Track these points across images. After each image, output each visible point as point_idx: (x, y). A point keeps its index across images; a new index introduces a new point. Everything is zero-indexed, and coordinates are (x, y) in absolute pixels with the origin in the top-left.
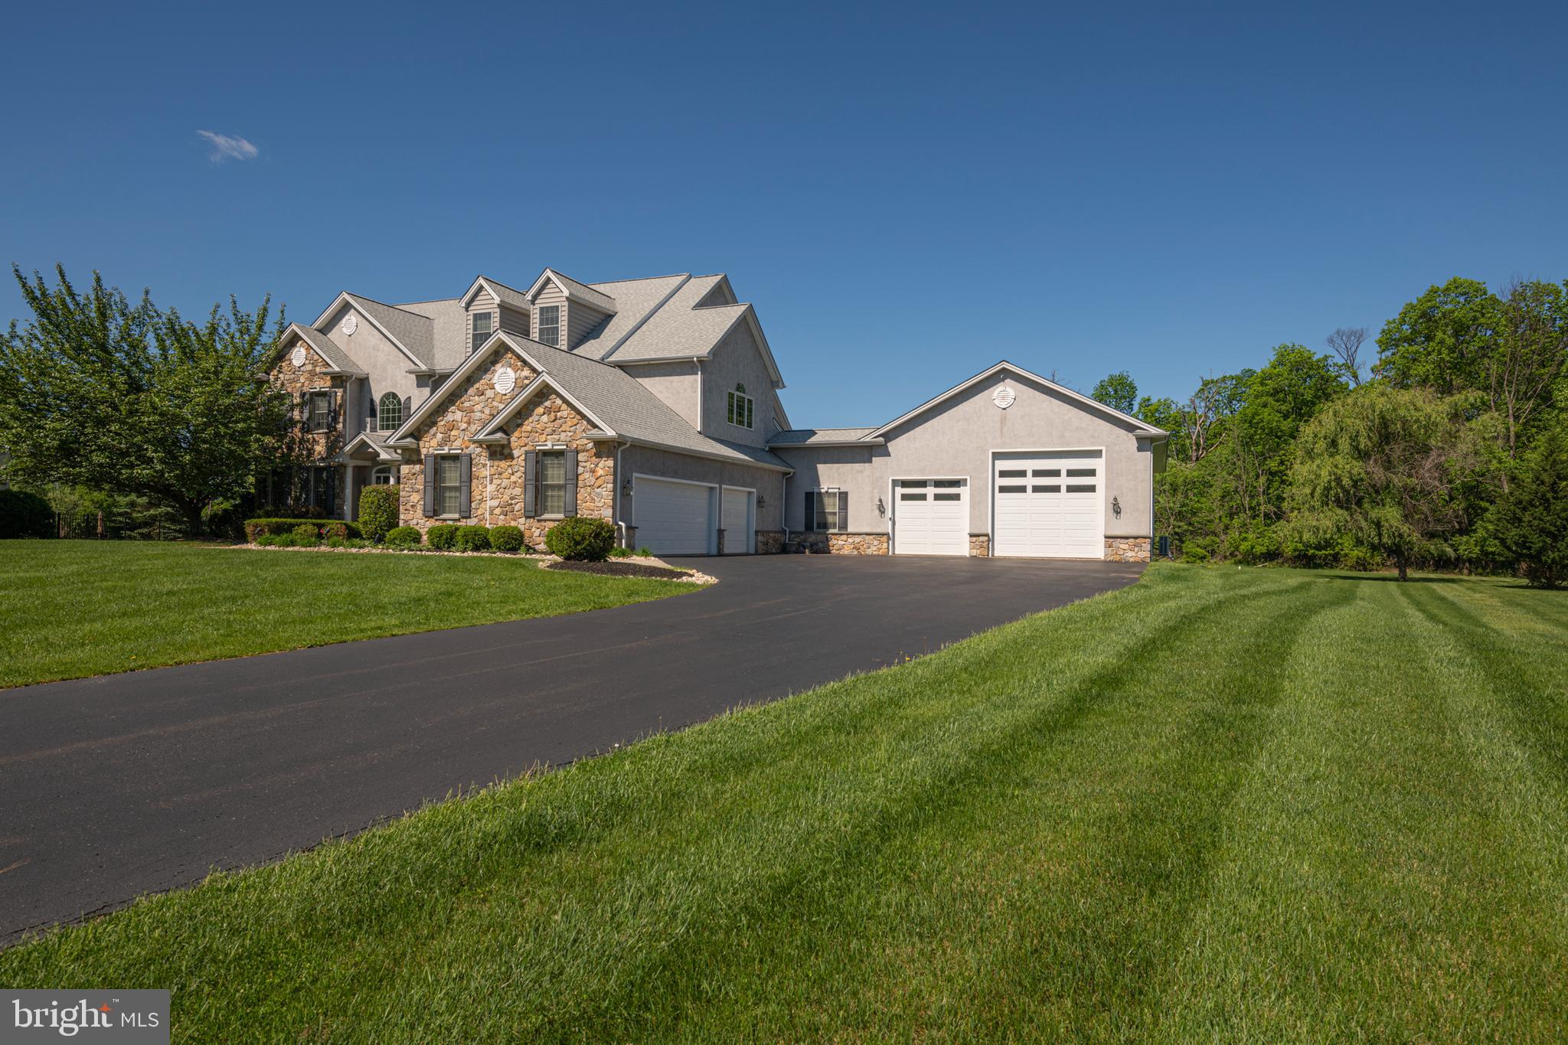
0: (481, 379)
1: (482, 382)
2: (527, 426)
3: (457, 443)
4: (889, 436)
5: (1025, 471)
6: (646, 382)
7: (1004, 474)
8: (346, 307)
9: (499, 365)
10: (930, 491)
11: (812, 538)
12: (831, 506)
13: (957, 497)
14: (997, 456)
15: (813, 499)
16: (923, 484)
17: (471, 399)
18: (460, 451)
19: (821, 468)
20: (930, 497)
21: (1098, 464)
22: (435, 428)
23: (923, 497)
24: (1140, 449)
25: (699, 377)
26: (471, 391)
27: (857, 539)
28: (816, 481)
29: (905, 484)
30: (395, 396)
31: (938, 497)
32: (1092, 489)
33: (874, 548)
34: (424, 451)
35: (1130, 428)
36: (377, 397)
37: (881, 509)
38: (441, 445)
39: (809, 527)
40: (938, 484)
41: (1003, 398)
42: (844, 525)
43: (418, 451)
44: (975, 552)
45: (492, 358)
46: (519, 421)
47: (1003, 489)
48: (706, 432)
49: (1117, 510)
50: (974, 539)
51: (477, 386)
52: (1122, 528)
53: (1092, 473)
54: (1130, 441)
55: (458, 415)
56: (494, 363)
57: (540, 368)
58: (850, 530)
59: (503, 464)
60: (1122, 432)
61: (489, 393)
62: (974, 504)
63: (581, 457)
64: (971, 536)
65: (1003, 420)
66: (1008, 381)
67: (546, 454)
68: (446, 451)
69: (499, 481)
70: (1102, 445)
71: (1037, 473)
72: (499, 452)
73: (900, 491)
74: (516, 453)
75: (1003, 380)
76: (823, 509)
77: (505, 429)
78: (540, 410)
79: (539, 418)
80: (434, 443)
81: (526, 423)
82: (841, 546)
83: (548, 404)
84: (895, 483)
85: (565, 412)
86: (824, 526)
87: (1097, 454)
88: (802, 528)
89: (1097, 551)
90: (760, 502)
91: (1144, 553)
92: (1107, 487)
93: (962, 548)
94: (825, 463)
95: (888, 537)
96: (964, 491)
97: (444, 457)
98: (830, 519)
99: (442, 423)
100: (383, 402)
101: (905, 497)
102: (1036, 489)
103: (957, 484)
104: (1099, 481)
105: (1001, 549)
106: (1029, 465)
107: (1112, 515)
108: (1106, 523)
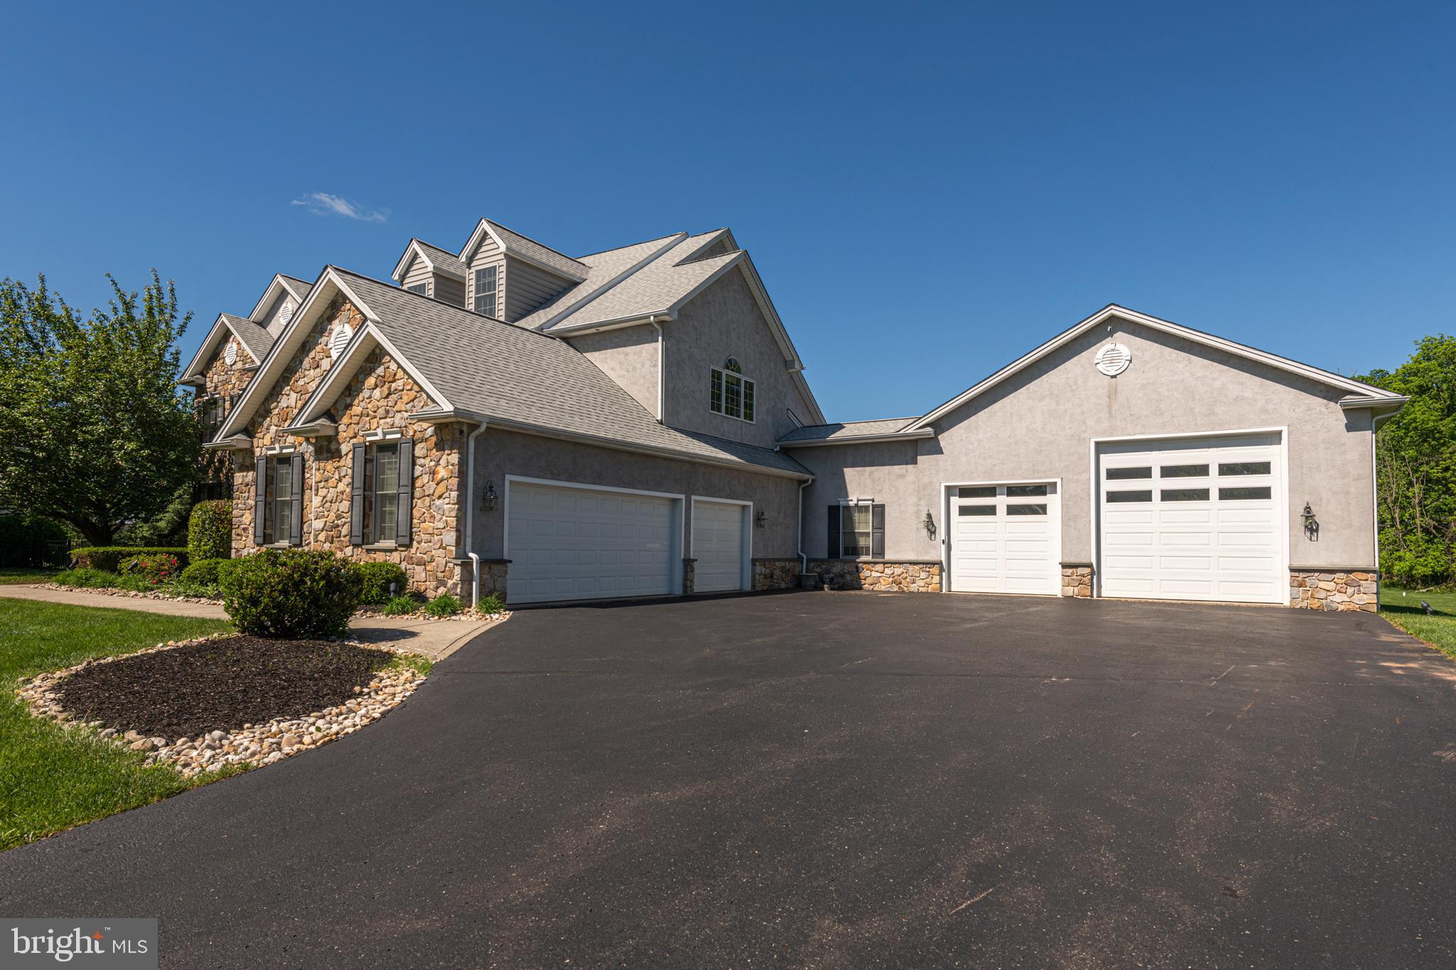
0: (317, 344)
1: (318, 348)
3: (290, 438)
4: (940, 425)
5: (1150, 469)
6: (595, 357)
7: (1114, 474)
8: (284, 294)
9: (337, 321)
10: (1001, 501)
11: (837, 568)
12: (864, 525)
13: (1042, 509)
14: (1102, 448)
15: (839, 516)
16: (990, 491)
17: (303, 374)
18: (292, 450)
19: (849, 473)
20: (1002, 510)
21: (1276, 455)
22: (269, 419)
23: (991, 510)
24: (1350, 428)
25: (659, 345)
26: (306, 362)
27: (898, 570)
28: (842, 490)
29: (965, 492)
31: (1012, 510)
32: (1264, 493)
33: (921, 583)
34: (257, 452)
35: (1332, 394)
37: (931, 527)
38: (273, 443)
39: (833, 553)
40: (1012, 491)
41: (1112, 361)
42: (880, 551)
43: (251, 453)
44: (1070, 591)
45: (328, 313)
46: (348, 400)
47: (1114, 497)
48: (671, 421)
49: (1311, 526)
50: (1069, 571)
51: (312, 354)
52: (1319, 554)
53: (1264, 468)
54: (1334, 415)
55: (291, 398)
56: (331, 319)
57: (371, 319)
58: (889, 556)
59: (330, 466)
60: (1317, 402)
62: (1067, 521)
63: (419, 450)
64: (1065, 566)
65: (1112, 394)
66: (1119, 335)
67: (377, 447)
68: (278, 451)
69: (325, 491)
70: (1282, 424)
71: (1168, 472)
72: (327, 449)
73: (956, 502)
74: (344, 448)
75: (1111, 334)
76: (853, 528)
77: (331, 414)
78: (371, 381)
79: (371, 395)
81: (356, 402)
82: (876, 579)
83: (380, 371)
84: (950, 491)
85: (400, 382)
86: (854, 551)
87: (1274, 438)
88: (824, 554)
89: (1279, 593)
90: (759, 519)
91: (1365, 596)
92: (1291, 489)
93: (1052, 585)
94: (853, 466)
95: (942, 567)
96: (1052, 501)
97: (276, 460)
98: (862, 542)
99: (276, 411)
101: (964, 511)
102: (1168, 496)
103: (1040, 490)
104: (1277, 480)
105: (1113, 587)
106: (1155, 459)
107: (1303, 535)
108: (1293, 547)
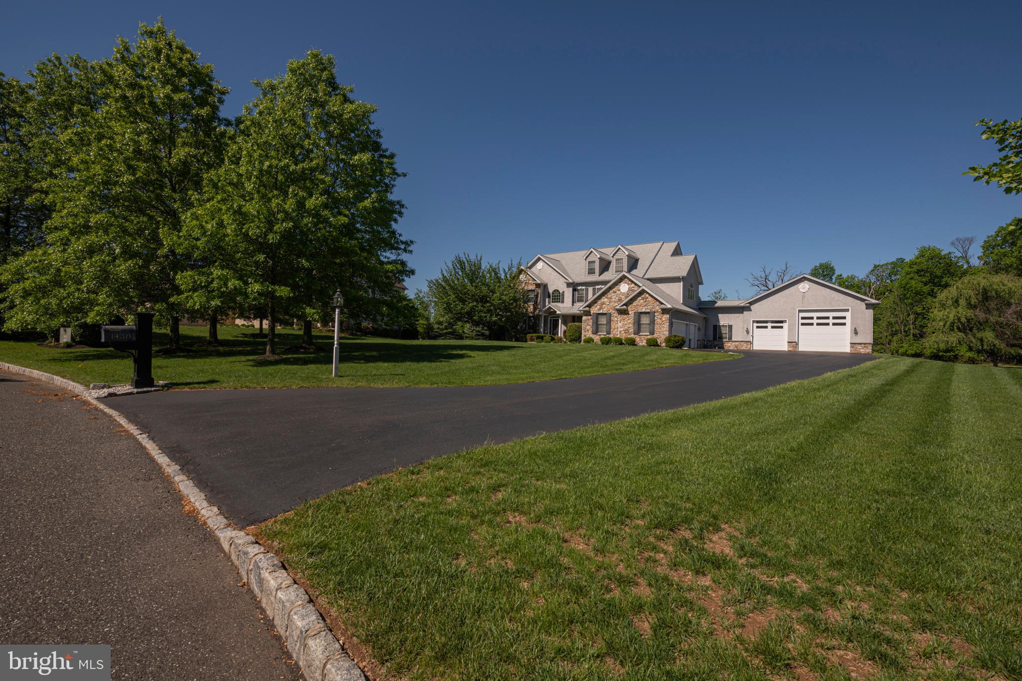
1: (616, 288)
2: (635, 304)
3: (606, 309)
4: (751, 303)
5: (813, 317)
6: (660, 285)
7: (803, 318)
8: (539, 259)
9: (622, 283)
10: (769, 325)
11: (716, 343)
12: (725, 331)
13: (782, 327)
14: (800, 311)
15: (717, 328)
16: (766, 322)
17: (609, 295)
18: (607, 312)
19: (720, 316)
20: (769, 327)
21: (848, 315)
22: (596, 304)
23: (766, 327)
24: (867, 309)
25: (682, 283)
26: (611, 292)
27: (737, 343)
28: (718, 320)
29: (758, 322)
30: (558, 291)
31: (773, 327)
32: (844, 324)
33: (744, 347)
34: (592, 312)
35: (863, 300)
36: (551, 291)
37: (748, 332)
38: (599, 310)
39: (715, 338)
40: (773, 322)
41: (804, 288)
42: (730, 338)
43: (590, 312)
44: (790, 349)
46: (632, 302)
47: (802, 324)
48: (684, 304)
49: (856, 333)
50: (790, 344)
51: (614, 289)
52: (858, 340)
53: (844, 318)
54: (863, 306)
55: (606, 300)
56: (620, 282)
57: (641, 285)
58: (733, 340)
59: (625, 316)
60: (859, 302)
61: (618, 292)
62: (790, 330)
63: (656, 314)
64: (788, 342)
65: (803, 297)
66: (806, 281)
67: (641, 313)
68: (601, 312)
69: (622, 322)
70: (850, 307)
71: (818, 318)
72: (623, 312)
73: (755, 325)
74: (630, 313)
75: (804, 281)
76: (721, 331)
77: (626, 304)
78: (640, 298)
79: (640, 301)
80: (596, 309)
81: (634, 302)
82: (728, 345)
83: (643, 296)
84: (754, 322)
85: (650, 299)
86: (721, 338)
87: (847, 310)
88: (712, 339)
89: (847, 349)
90: (699, 329)
91: (869, 350)
92: (851, 324)
93: (785, 347)
94: (722, 313)
95: (751, 343)
96: (785, 325)
97: (599, 314)
98: (724, 335)
99: (600, 302)
100: (553, 293)
101: (758, 327)
102: (818, 324)
103: (782, 322)
104: (848, 321)
105: (803, 348)
106: (815, 315)
107: (854, 335)
108: (851, 338)
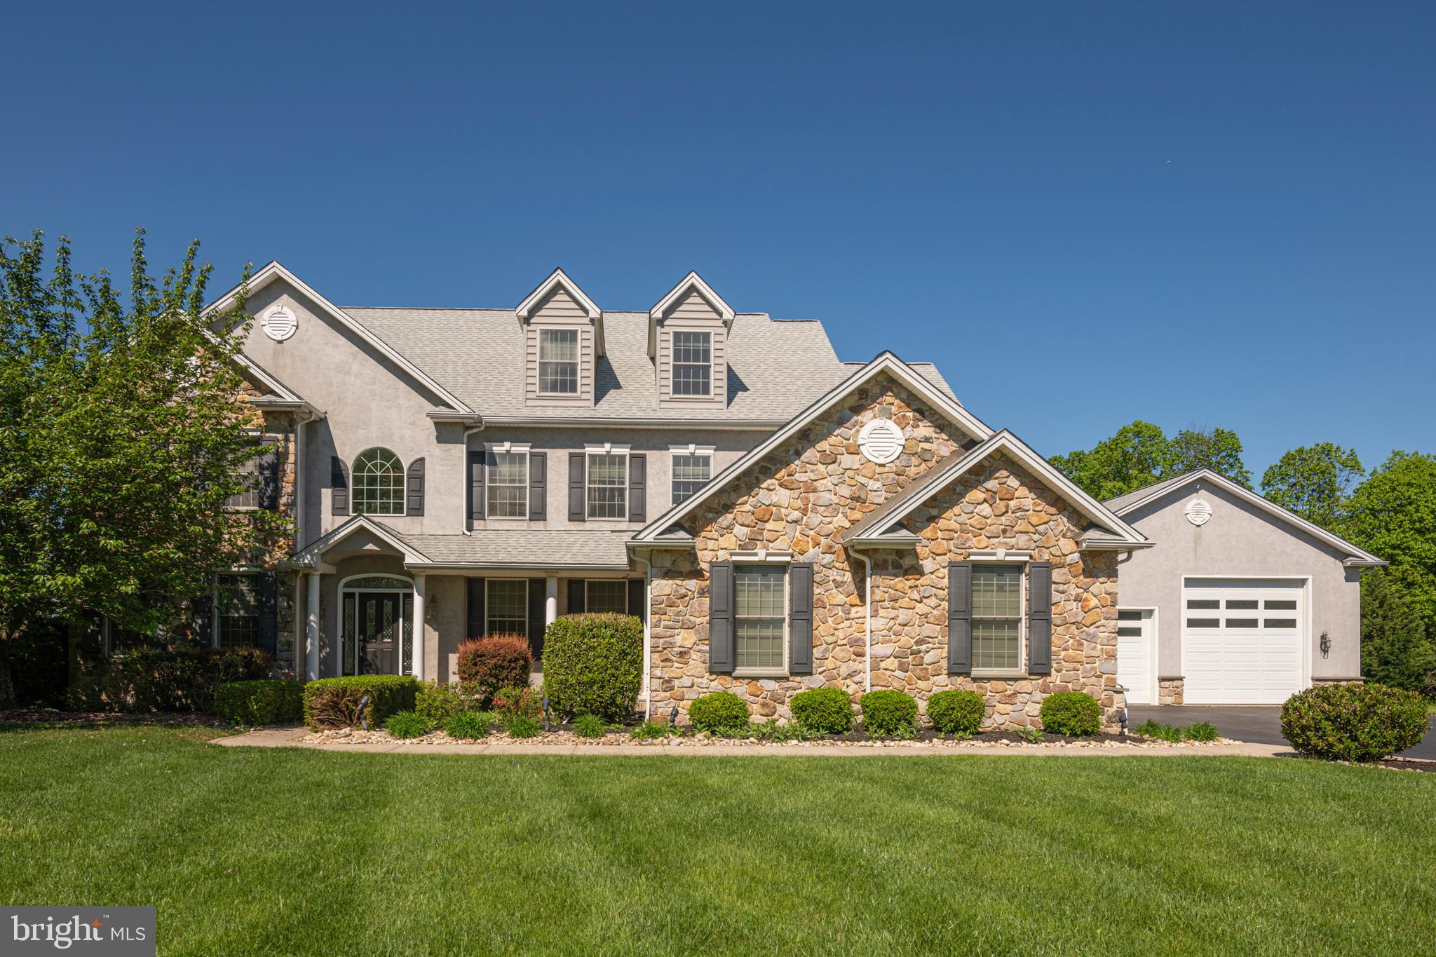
1: (832, 440)
2: (951, 519)
3: (782, 544)
5: (1218, 602)
7: (1189, 605)
9: (868, 414)
14: (1189, 583)
17: (806, 467)
18: (788, 559)
21: (1301, 595)
22: (730, 516)
24: (1348, 579)
26: (810, 454)
30: (386, 455)
32: (1291, 623)
34: (702, 555)
35: (1340, 555)
36: (348, 454)
38: (745, 546)
41: (1198, 513)
43: (690, 556)
44: (1167, 701)
45: (853, 401)
47: (1192, 623)
49: (1325, 648)
50: (1166, 684)
51: (824, 445)
52: (1330, 668)
53: (1291, 605)
54: (1336, 569)
55: (782, 496)
56: (858, 409)
59: (899, 582)
60: (1329, 560)
61: (847, 460)
62: (1164, 641)
64: (1162, 680)
65: (1197, 539)
66: (1202, 492)
68: (760, 555)
70: (1309, 574)
71: (1231, 605)
72: (886, 563)
74: (928, 565)
75: (1197, 491)
77: (907, 525)
78: (977, 495)
79: (974, 508)
80: (729, 541)
81: (948, 514)
83: (991, 484)
85: (1026, 498)
87: (1301, 583)
92: (1312, 622)
93: (1153, 695)
96: (1147, 626)
97: (747, 567)
99: (747, 507)
102: (1231, 623)
103: (1140, 615)
104: (1302, 615)
106: (1223, 594)
107: (1319, 653)
108: (1314, 662)
